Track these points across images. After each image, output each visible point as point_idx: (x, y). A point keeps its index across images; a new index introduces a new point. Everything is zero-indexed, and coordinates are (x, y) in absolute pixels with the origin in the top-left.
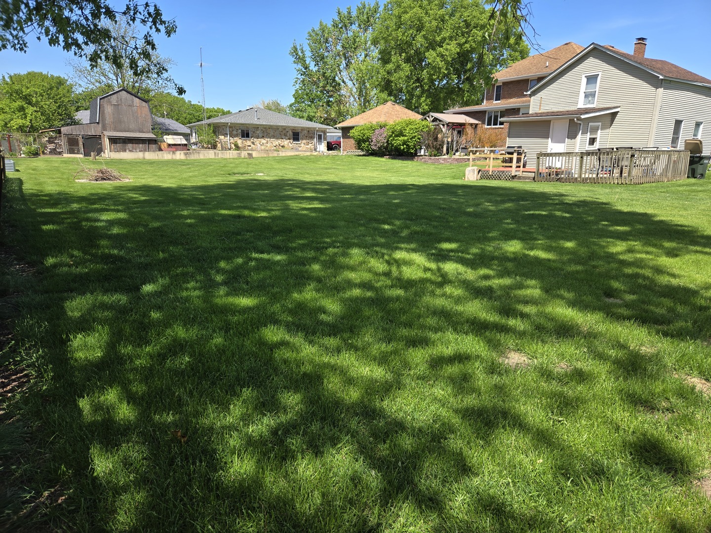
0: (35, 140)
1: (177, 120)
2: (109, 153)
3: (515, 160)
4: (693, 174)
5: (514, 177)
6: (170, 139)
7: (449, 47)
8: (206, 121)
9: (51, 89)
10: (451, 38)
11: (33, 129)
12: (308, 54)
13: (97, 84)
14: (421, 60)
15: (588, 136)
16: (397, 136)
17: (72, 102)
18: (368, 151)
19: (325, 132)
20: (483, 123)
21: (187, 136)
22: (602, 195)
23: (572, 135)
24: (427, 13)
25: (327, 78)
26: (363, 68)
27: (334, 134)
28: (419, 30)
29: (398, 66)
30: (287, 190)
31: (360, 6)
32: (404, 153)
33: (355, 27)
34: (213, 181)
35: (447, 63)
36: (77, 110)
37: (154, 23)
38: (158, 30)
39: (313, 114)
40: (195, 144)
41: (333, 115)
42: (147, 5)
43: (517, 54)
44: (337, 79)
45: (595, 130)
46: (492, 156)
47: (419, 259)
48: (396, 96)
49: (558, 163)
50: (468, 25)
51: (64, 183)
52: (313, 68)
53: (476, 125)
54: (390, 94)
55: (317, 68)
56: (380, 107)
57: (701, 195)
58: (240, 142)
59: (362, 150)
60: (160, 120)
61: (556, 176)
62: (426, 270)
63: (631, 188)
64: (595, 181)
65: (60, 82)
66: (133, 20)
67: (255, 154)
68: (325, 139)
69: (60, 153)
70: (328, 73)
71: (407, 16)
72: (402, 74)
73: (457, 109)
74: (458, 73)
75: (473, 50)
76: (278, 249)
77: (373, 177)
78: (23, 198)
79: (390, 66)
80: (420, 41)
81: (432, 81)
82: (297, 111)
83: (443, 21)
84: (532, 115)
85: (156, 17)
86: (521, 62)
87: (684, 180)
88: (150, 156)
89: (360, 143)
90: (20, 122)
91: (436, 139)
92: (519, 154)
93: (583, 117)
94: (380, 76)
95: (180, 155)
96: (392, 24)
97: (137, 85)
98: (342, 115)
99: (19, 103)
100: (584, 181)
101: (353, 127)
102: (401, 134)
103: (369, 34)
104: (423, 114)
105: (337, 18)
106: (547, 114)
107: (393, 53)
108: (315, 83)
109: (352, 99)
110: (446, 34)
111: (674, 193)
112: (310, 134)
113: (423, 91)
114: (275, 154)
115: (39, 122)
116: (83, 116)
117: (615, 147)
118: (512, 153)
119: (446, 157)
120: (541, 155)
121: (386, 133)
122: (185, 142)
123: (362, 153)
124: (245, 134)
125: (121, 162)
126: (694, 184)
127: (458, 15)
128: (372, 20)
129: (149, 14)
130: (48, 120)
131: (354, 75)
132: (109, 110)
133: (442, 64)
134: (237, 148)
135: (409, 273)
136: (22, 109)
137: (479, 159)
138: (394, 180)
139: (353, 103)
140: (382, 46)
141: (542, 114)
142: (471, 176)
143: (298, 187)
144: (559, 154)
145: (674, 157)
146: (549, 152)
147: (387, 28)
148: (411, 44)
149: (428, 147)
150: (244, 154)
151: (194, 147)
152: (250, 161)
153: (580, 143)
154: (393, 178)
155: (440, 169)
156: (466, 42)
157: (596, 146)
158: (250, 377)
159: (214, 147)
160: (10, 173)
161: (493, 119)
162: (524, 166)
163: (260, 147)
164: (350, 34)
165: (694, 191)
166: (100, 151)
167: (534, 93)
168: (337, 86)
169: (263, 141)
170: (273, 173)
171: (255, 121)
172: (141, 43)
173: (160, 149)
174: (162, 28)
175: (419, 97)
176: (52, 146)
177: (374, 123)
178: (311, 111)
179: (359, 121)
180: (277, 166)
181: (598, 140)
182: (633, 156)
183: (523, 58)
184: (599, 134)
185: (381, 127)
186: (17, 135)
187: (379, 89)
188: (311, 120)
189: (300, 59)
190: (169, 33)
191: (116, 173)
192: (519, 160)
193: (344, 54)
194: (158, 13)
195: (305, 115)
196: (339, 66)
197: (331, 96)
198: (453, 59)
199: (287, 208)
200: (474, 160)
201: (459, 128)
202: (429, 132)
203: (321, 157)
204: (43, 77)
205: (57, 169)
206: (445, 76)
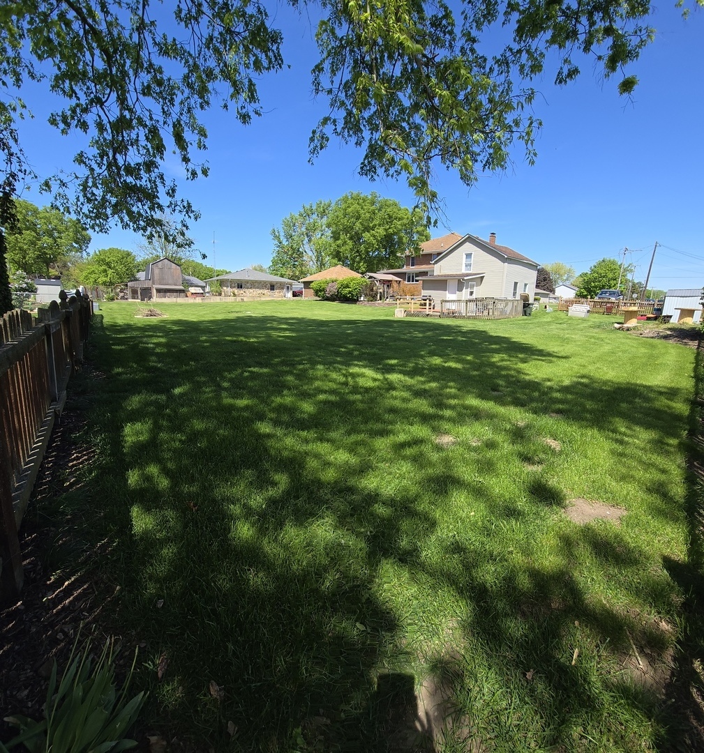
0: (112, 291)
1: (198, 277)
2: (156, 299)
3: (428, 304)
4: (525, 313)
5: (428, 315)
6: (192, 290)
7: (378, 231)
8: (215, 278)
9: (123, 258)
10: (380, 225)
11: (111, 283)
12: (282, 234)
13: (151, 255)
14: (359, 239)
15: (469, 290)
16: (344, 288)
17: (135, 267)
18: (323, 297)
19: (291, 285)
20: (404, 280)
21: (203, 288)
22: (480, 326)
23: (460, 289)
24: (362, 208)
25: (293, 249)
26: (320, 243)
27: (298, 286)
28: (358, 218)
29: (345, 242)
30: (269, 323)
31: (318, 202)
32: (350, 299)
33: (315, 216)
34: (220, 317)
35: (377, 241)
36: (138, 272)
37: (187, 213)
38: (190, 217)
39: (283, 273)
40: (208, 293)
41: (297, 273)
42: (182, 201)
43: (424, 237)
44: (300, 250)
45: (472, 287)
46: (413, 301)
47: (369, 372)
48: (343, 262)
49: (453, 307)
50: (390, 217)
51: (128, 318)
52: (285, 243)
53: (400, 281)
54: (339, 260)
55: (287, 243)
56: (332, 268)
57: (531, 326)
58: (236, 291)
59: (319, 296)
60: (187, 277)
61: (452, 315)
62: (375, 380)
63: (494, 322)
64: (474, 318)
65: (129, 254)
66: (174, 211)
67: (245, 299)
68: (291, 289)
69: (127, 299)
70: (295, 246)
71: (350, 210)
72: (347, 247)
73: (385, 271)
74: (385, 247)
75: (395, 234)
76: (261, 365)
77: (327, 315)
78: (103, 328)
79: (339, 242)
80: (358, 226)
81: (367, 252)
82: (275, 271)
83: (374, 213)
84: (436, 276)
85: (188, 209)
86: (426, 242)
87: (521, 317)
88: (181, 300)
89: (317, 292)
90: (104, 279)
91: (372, 290)
92: (430, 300)
93: (465, 278)
94: (332, 248)
95: (198, 300)
96: (341, 214)
97: (174, 255)
98: (303, 274)
99: (104, 267)
100: (469, 318)
101: (313, 282)
102: (347, 286)
103: (325, 220)
104: (362, 273)
105: (302, 211)
106: (445, 276)
107: (341, 233)
108: (286, 253)
109: (311, 263)
110: (376, 222)
111: (517, 324)
112: (281, 286)
113: (361, 259)
114: (259, 299)
115: (116, 279)
116: (141, 275)
117: (484, 297)
118: (426, 300)
119: (380, 302)
120: (444, 301)
121: (336, 286)
122: (202, 292)
123: (319, 299)
124: (240, 287)
125: (162, 304)
126: (526, 320)
127: (383, 210)
128: (327, 212)
129: (184, 206)
130: (121, 278)
131: (313, 247)
132: (157, 271)
133: (374, 242)
134: (235, 295)
135: (362, 382)
136: (105, 271)
137: (403, 303)
138: (344, 317)
139: (312, 265)
140: (333, 228)
141: (442, 276)
142: (399, 314)
143: (276, 321)
144: (454, 301)
145: (515, 304)
146: (447, 299)
147: (337, 217)
148: (352, 228)
149: (366, 295)
150: (239, 299)
151: (207, 295)
152: (242, 304)
153: (465, 294)
154: (342, 316)
155: (376, 310)
156: (389, 228)
157: (474, 296)
158: (242, 461)
159: (220, 295)
160: (96, 311)
161: (411, 278)
162: (433, 308)
163: (249, 294)
164: (312, 221)
165: (527, 323)
166: (150, 297)
167: (436, 262)
168: (301, 255)
169: (251, 290)
170: (257, 311)
171: (247, 278)
172: (179, 226)
173: (187, 296)
174: (191, 215)
175: (359, 262)
176: (122, 294)
177: (328, 279)
178: (283, 271)
179: (318, 278)
180: (260, 307)
181: (474, 293)
182: (494, 303)
183: (427, 240)
184: (475, 289)
185: (333, 282)
186: (101, 287)
187: (331, 256)
188: (282, 277)
189: (277, 238)
190: (196, 218)
191: (159, 312)
192: (430, 304)
193: (307, 234)
194: (189, 206)
195: (279, 273)
196: (302, 241)
197: (296, 261)
198: (382, 239)
199: (269, 336)
200: (399, 304)
201: (388, 283)
202: (366, 286)
203: (289, 301)
204: (119, 251)
205: (124, 309)
206: (377, 249)
